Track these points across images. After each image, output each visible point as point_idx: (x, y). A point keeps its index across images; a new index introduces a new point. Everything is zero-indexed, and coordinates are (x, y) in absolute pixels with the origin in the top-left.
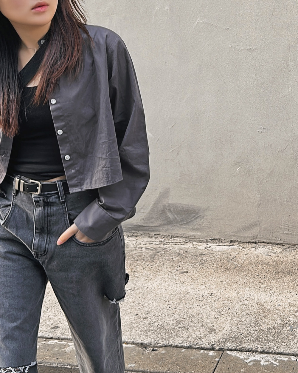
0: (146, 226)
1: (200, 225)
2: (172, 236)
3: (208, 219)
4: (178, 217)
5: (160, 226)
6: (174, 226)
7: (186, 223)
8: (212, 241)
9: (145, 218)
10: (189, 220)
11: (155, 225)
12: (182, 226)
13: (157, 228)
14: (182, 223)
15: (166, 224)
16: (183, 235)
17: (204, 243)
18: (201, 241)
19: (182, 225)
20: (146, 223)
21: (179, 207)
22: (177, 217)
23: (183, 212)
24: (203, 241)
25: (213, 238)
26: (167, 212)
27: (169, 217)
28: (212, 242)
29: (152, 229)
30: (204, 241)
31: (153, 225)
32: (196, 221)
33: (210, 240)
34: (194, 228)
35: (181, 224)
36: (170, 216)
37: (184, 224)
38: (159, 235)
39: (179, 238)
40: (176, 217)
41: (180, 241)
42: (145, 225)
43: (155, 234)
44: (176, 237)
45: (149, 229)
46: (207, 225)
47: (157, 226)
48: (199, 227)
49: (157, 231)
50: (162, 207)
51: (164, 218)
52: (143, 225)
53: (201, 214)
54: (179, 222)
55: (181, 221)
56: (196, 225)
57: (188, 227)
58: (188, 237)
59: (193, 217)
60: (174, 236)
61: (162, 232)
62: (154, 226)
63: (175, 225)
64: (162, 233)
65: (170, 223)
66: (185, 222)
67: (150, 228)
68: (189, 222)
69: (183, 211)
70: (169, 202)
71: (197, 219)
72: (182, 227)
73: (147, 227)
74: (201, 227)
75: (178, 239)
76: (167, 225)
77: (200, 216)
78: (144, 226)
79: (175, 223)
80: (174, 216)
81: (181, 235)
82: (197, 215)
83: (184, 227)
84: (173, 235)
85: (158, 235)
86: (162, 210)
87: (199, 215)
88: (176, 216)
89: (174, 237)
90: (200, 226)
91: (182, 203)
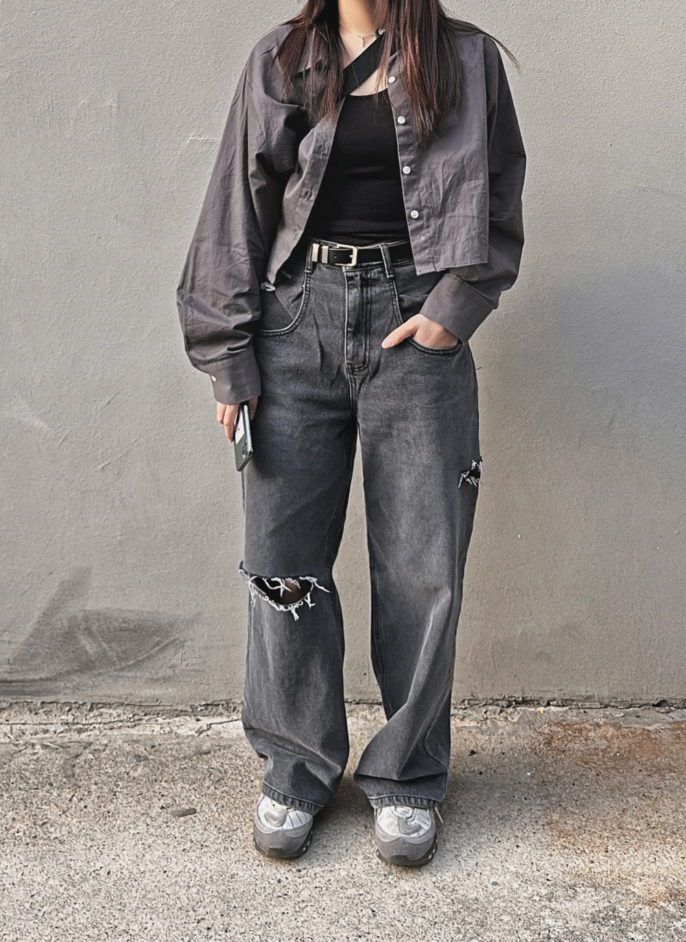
0: (15, 682)
1: (173, 667)
2: (93, 704)
3: (197, 649)
4: (110, 647)
5: (59, 676)
6: (100, 674)
7: (134, 664)
8: (207, 709)
9: (14, 660)
10: (142, 655)
11: (43, 675)
12: (121, 674)
13: (49, 685)
14: (123, 665)
15: (76, 671)
16: (126, 699)
17: (187, 718)
18: (176, 713)
19: (122, 669)
20: (18, 672)
21: (117, 620)
22: (108, 649)
23: (127, 632)
24: (182, 711)
25: (209, 702)
26: (81, 637)
27: (86, 651)
28: (207, 712)
29: (33, 689)
30: (186, 711)
31: (37, 677)
32: (161, 656)
33: (203, 708)
34: (156, 677)
35: (118, 667)
36: (88, 647)
37: (129, 666)
38: (55, 704)
39: (115, 708)
40: (105, 649)
41: (119, 716)
42: (15, 677)
43: (43, 703)
44: (104, 705)
45: (26, 689)
46: (193, 665)
47: (47, 679)
48: (170, 672)
49: (49, 692)
50: (65, 622)
51: (71, 655)
52: (9, 679)
53: (177, 636)
54: (114, 662)
55: (120, 659)
56: (162, 667)
57: (139, 674)
58: (140, 702)
59: (155, 646)
60: (98, 704)
61: (65, 694)
62: (41, 680)
63: (101, 671)
64: (64, 696)
65: (87, 666)
66: (132, 662)
67: (28, 684)
68: (144, 660)
69: (125, 631)
70: (88, 608)
71: (165, 650)
72: (122, 677)
73: (20, 684)
74: (177, 672)
75: (111, 711)
76: (79, 673)
77: (175, 640)
78: (11, 682)
79: (102, 667)
80: (100, 645)
81: (121, 701)
82: (166, 638)
83: (129, 674)
84: (97, 701)
85: (51, 705)
86: (67, 633)
87: (172, 638)
88: (105, 646)
89: (99, 706)
90: (173, 671)
91: (124, 609)
